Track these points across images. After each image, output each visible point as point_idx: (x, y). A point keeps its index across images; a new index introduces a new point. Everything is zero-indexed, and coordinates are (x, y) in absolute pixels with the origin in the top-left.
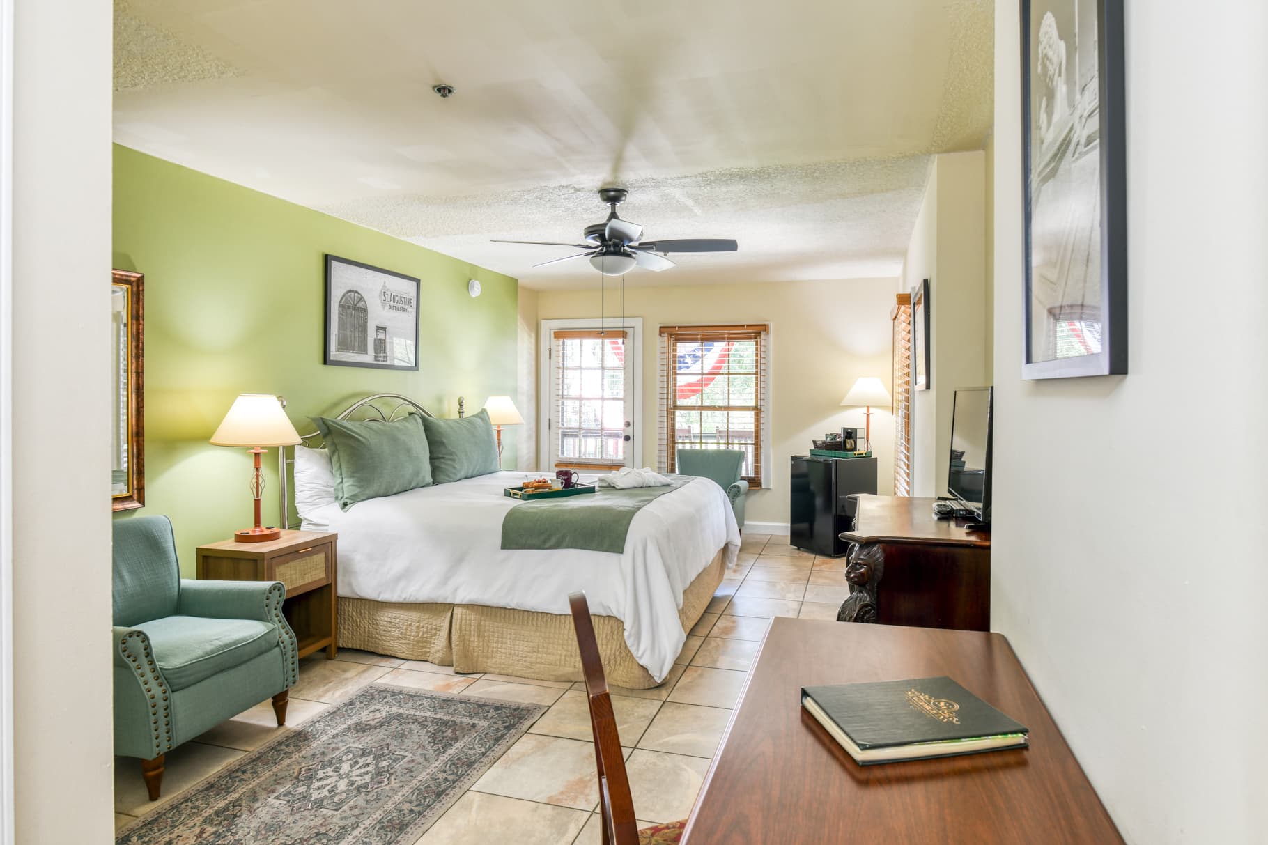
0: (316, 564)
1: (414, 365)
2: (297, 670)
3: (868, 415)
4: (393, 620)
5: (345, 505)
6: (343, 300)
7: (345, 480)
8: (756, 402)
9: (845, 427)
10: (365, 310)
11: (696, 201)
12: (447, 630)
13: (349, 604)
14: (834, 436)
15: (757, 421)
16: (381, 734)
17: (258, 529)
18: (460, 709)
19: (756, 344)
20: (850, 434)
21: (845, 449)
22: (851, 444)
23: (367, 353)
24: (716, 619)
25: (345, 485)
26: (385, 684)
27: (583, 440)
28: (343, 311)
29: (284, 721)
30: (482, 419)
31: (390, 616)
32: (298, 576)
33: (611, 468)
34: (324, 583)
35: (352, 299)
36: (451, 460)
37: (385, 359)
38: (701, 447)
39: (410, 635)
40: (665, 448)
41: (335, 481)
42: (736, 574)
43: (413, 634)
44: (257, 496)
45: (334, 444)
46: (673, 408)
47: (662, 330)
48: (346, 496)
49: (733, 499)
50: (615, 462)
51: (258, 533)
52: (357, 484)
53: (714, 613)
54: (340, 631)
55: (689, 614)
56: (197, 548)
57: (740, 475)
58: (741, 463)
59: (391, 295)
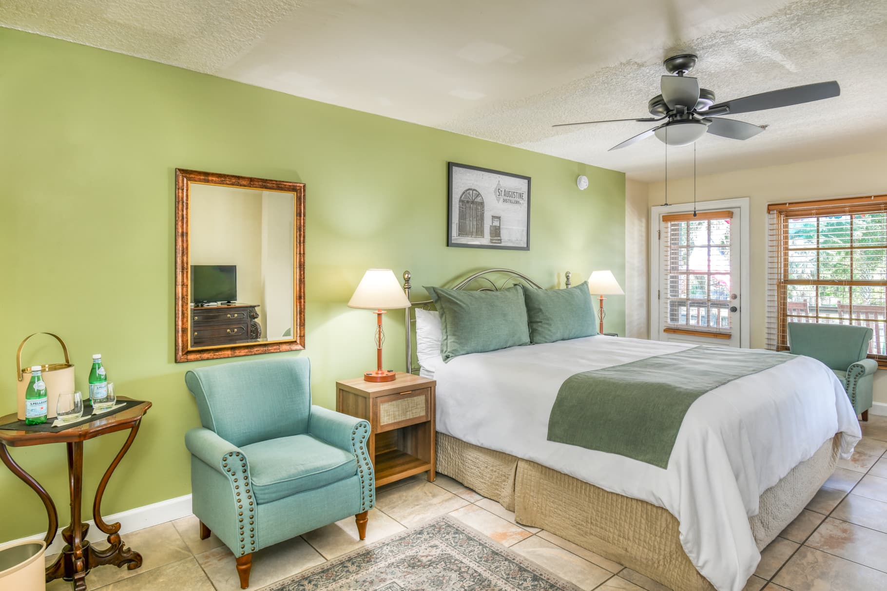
0: (417, 405)
1: (526, 246)
2: (374, 498)
4: (474, 460)
5: (447, 357)
6: (463, 196)
7: (449, 337)
10: (482, 204)
11: (785, 52)
12: (513, 480)
13: (446, 439)
16: (425, 575)
17: (380, 372)
18: (501, 568)
23: (483, 237)
24: (819, 522)
25: (449, 341)
26: (456, 519)
27: (691, 309)
28: (462, 205)
29: (365, 537)
30: (581, 290)
31: (472, 455)
32: (400, 413)
33: (716, 336)
34: (424, 420)
35: (470, 195)
36: (547, 324)
37: (499, 242)
38: (817, 322)
39: (486, 476)
40: (775, 321)
41: (443, 337)
42: (856, 465)
43: (488, 476)
44: (380, 346)
45: (442, 308)
46: (785, 282)
47: (771, 207)
48: (449, 350)
49: (855, 378)
50: (721, 331)
51: (380, 375)
52: (457, 341)
53: (817, 513)
54: (440, 459)
55: (767, 523)
56: (337, 382)
57: (866, 353)
58: (868, 340)
59: (505, 191)
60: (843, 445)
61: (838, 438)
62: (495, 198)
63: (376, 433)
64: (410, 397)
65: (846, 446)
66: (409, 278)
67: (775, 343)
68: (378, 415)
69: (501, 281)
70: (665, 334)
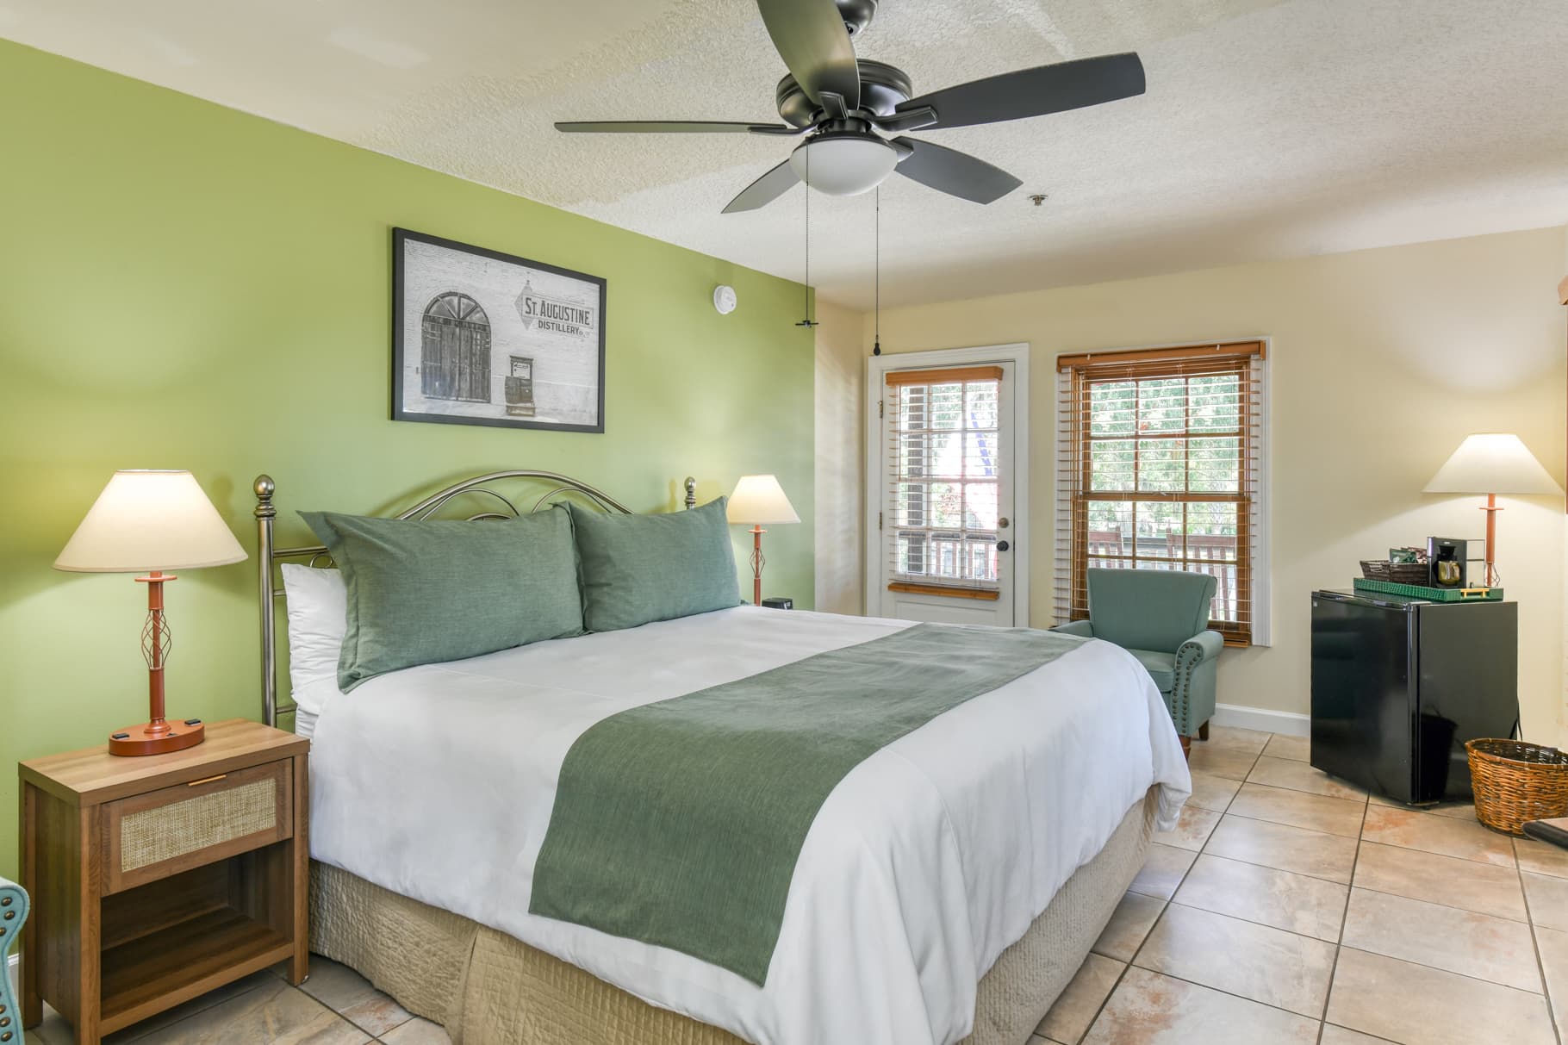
0: (248, 804)
1: (596, 424)
3: (1491, 512)
4: (394, 926)
5: (353, 679)
6: (434, 308)
7: (362, 631)
8: (1241, 485)
9: (1438, 536)
10: (485, 328)
14: (1410, 554)
15: (1243, 519)
17: (156, 728)
19: (1241, 379)
20: (1449, 551)
21: (1438, 582)
22: (1452, 570)
23: (489, 402)
25: (362, 640)
27: (934, 544)
28: (433, 328)
30: (708, 515)
31: (391, 918)
32: (192, 831)
33: (975, 595)
34: (272, 839)
35: (453, 308)
36: (623, 588)
37: (531, 413)
38: (1134, 566)
39: (417, 965)
40: (1068, 565)
41: (348, 631)
42: (1185, 834)
43: (421, 963)
44: (156, 663)
45: (348, 561)
46: (1083, 496)
47: (1063, 362)
48: (359, 661)
49: (1188, 668)
50: (983, 585)
51: (157, 737)
52: (381, 639)
53: (1113, 958)
54: (326, 925)
55: (1007, 1020)
56: (19, 764)
57: (1207, 619)
58: (1209, 599)
59: (543, 304)
60: (1162, 807)
61: (1153, 794)
62: (519, 318)
63: (105, 894)
64: (224, 788)
65: (1167, 807)
66: (271, 492)
67: (1068, 605)
68: (114, 848)
69: (528, 497)
70: (891, 594)
